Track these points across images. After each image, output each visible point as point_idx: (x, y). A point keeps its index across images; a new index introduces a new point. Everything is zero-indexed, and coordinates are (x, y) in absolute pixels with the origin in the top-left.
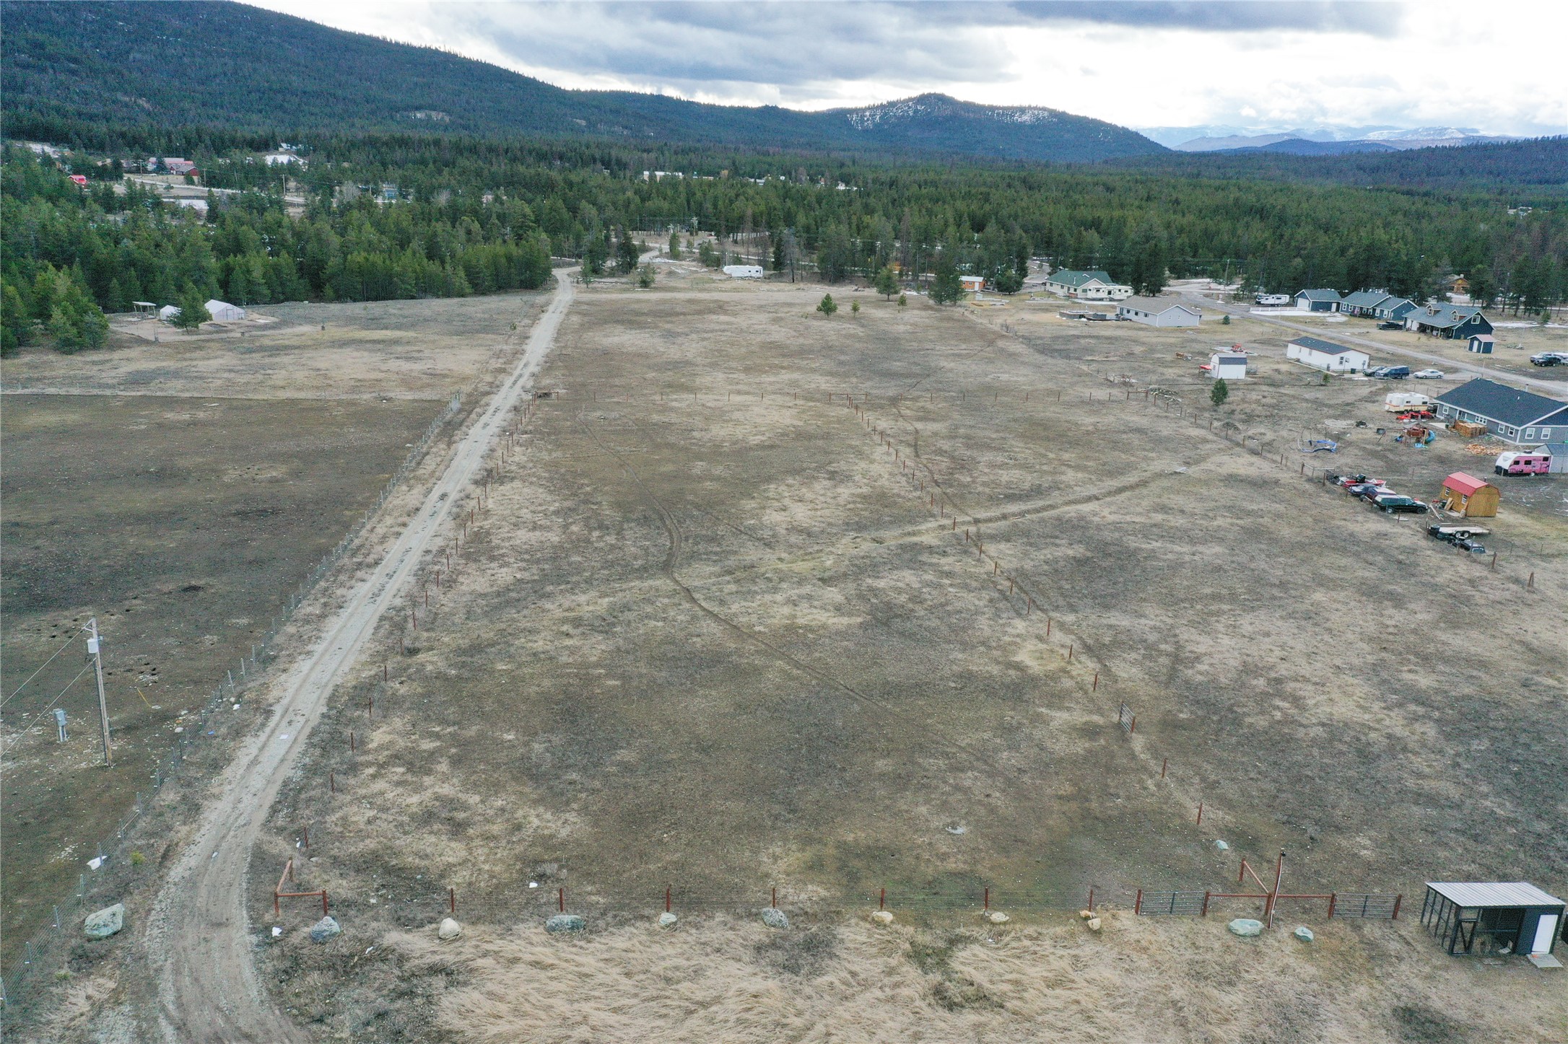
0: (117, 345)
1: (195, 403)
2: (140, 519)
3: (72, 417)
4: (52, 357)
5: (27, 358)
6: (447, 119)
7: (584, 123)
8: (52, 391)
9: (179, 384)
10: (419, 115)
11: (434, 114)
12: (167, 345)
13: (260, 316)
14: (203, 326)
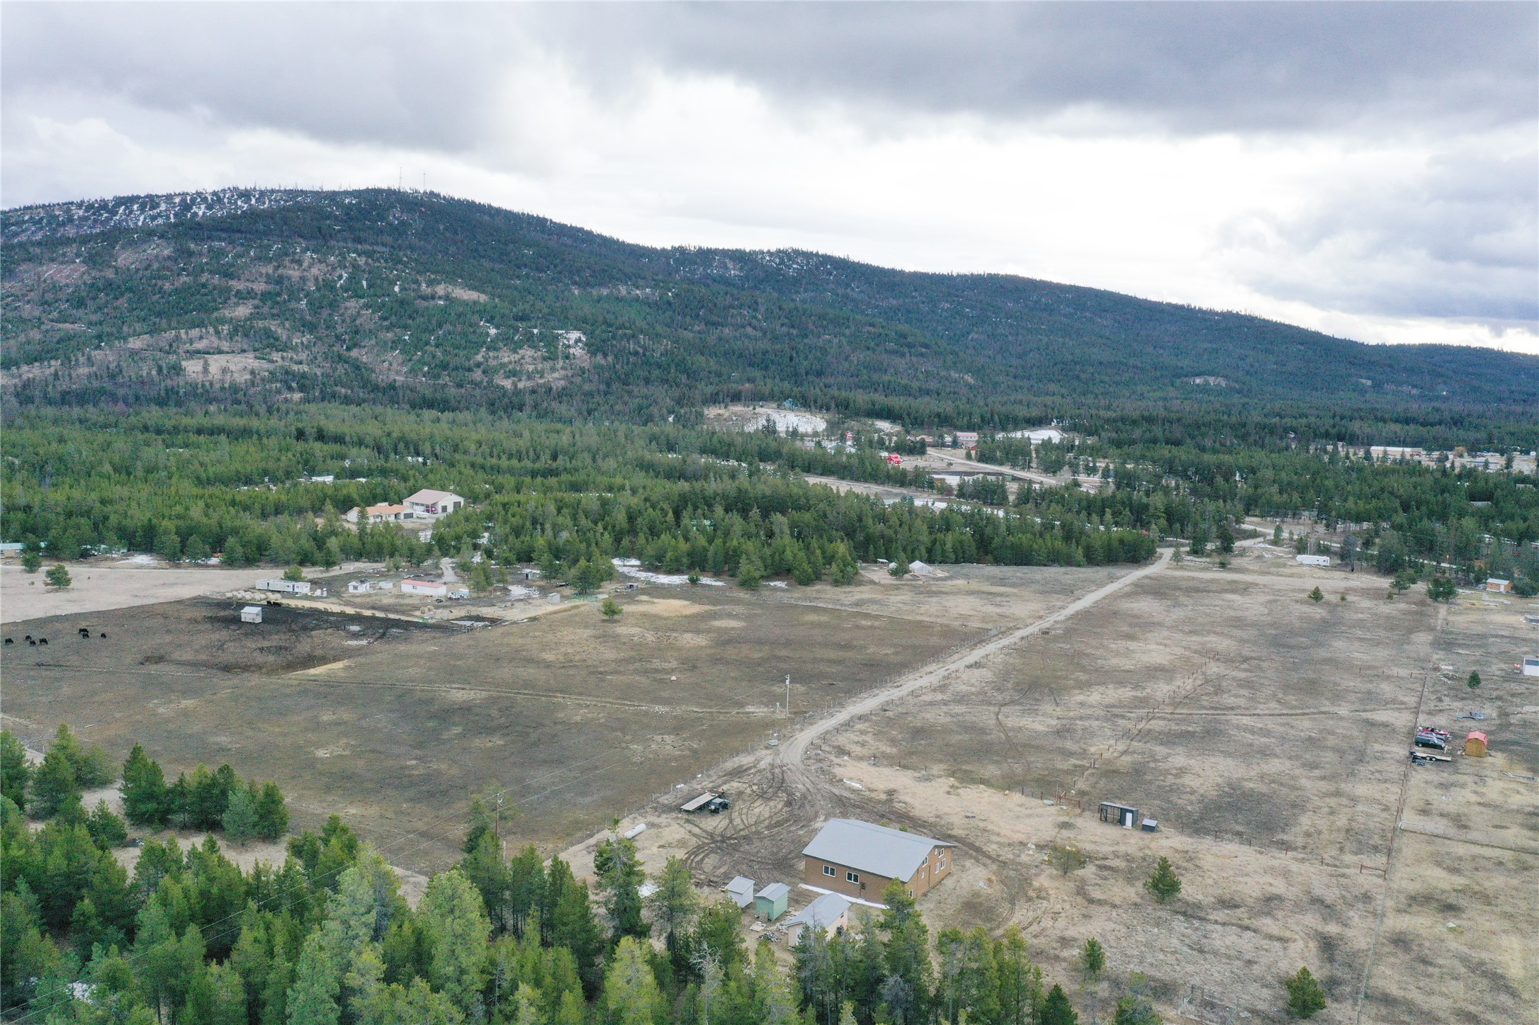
0: (860, 584)
1: (877, 617)
2: (829, 661)
3: (824, 618)
4: (828, 588)
5: (818, 587)
6: (1223, 384)
7: (1369, 383)
8: (821, 605)
9: (875, 607)
10: (1198, 381)
11: (1211, 380)
12: (883, 586)
13: (939, 571)
14: (907, 576)
